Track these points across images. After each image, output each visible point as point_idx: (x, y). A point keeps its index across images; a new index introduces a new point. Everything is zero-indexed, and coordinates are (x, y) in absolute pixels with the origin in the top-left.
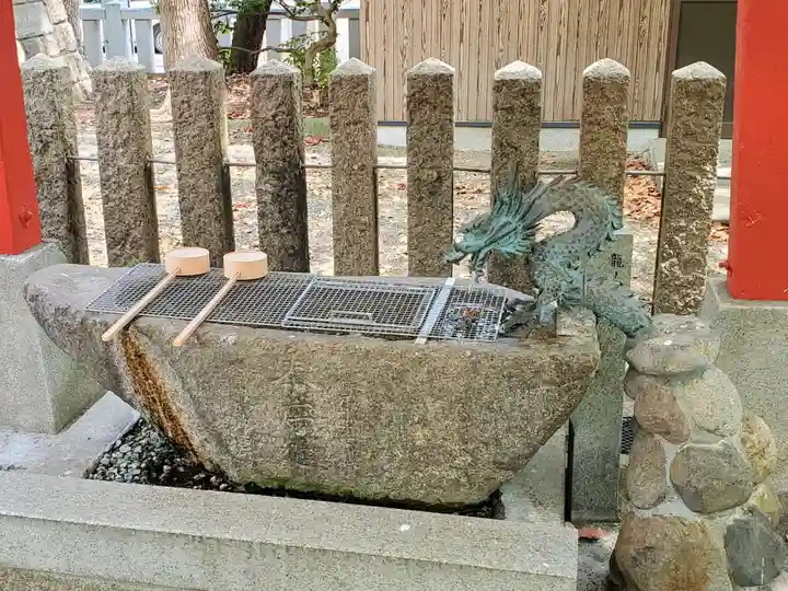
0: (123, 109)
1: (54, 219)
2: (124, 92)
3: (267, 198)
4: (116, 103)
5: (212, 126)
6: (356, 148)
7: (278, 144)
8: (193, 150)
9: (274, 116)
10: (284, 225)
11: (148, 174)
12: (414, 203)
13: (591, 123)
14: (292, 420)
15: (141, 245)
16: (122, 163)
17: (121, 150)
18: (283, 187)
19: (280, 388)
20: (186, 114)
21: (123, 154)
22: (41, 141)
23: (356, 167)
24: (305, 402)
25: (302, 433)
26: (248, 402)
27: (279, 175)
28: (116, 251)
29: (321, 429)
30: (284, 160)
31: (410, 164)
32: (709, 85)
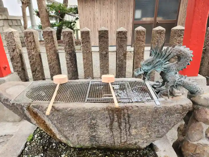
0: (32, 41)
1: (18, 67)
2: (32, 36)
3: (68, 60)
4: (30, 39)
5: (54, 44)
6: (88, 48)
7: (70, 47)
8: (50, 49)
9: (68, 41)
10: (72, 65)
11: (40, 55)
12: (101, 59)
13: (138, 40)
14: (91, 131)
15: (40, 72)
16: (33, 53)
17: (33, 50)
18: (72, 57)
19: (87, 122)
20: (48, 41)
21: (33, 51)
22: (12, 49)
23: (88, 52)
24: (95, 125)
25: (94, 134)
26: (75, 127)
27: (70, 54)
28: (34, 73)
29: (101, 132)
30: (71, 51)
31: (100, 51)
32: (162, 31)
